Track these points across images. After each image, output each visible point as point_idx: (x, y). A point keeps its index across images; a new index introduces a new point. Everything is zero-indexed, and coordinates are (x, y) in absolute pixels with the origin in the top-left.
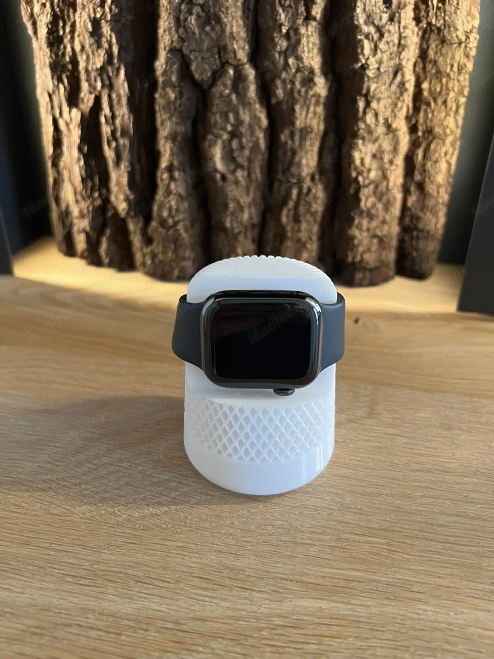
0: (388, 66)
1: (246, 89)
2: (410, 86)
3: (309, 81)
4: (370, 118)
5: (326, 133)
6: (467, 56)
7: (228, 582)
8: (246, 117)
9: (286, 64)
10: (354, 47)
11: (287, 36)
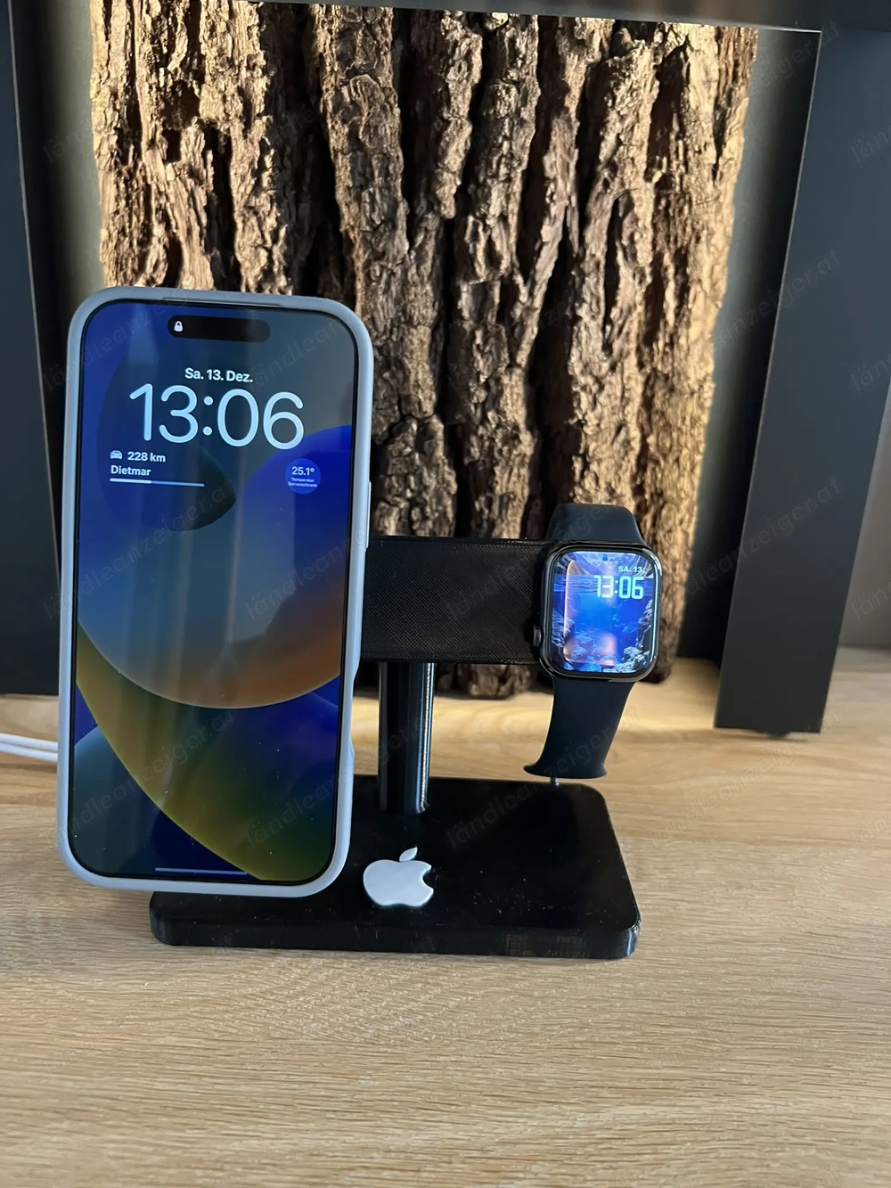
0: (610, 422)
1: (434, 448)
2: (636, 445)
3: (512, 438)
4: (589, 483)
5: (531, 498)
6: (701, 406)
7: (529, 1098)
8: (431, 481)
9: (484, 420)
10: (567, 400)
11: (487, 386)
